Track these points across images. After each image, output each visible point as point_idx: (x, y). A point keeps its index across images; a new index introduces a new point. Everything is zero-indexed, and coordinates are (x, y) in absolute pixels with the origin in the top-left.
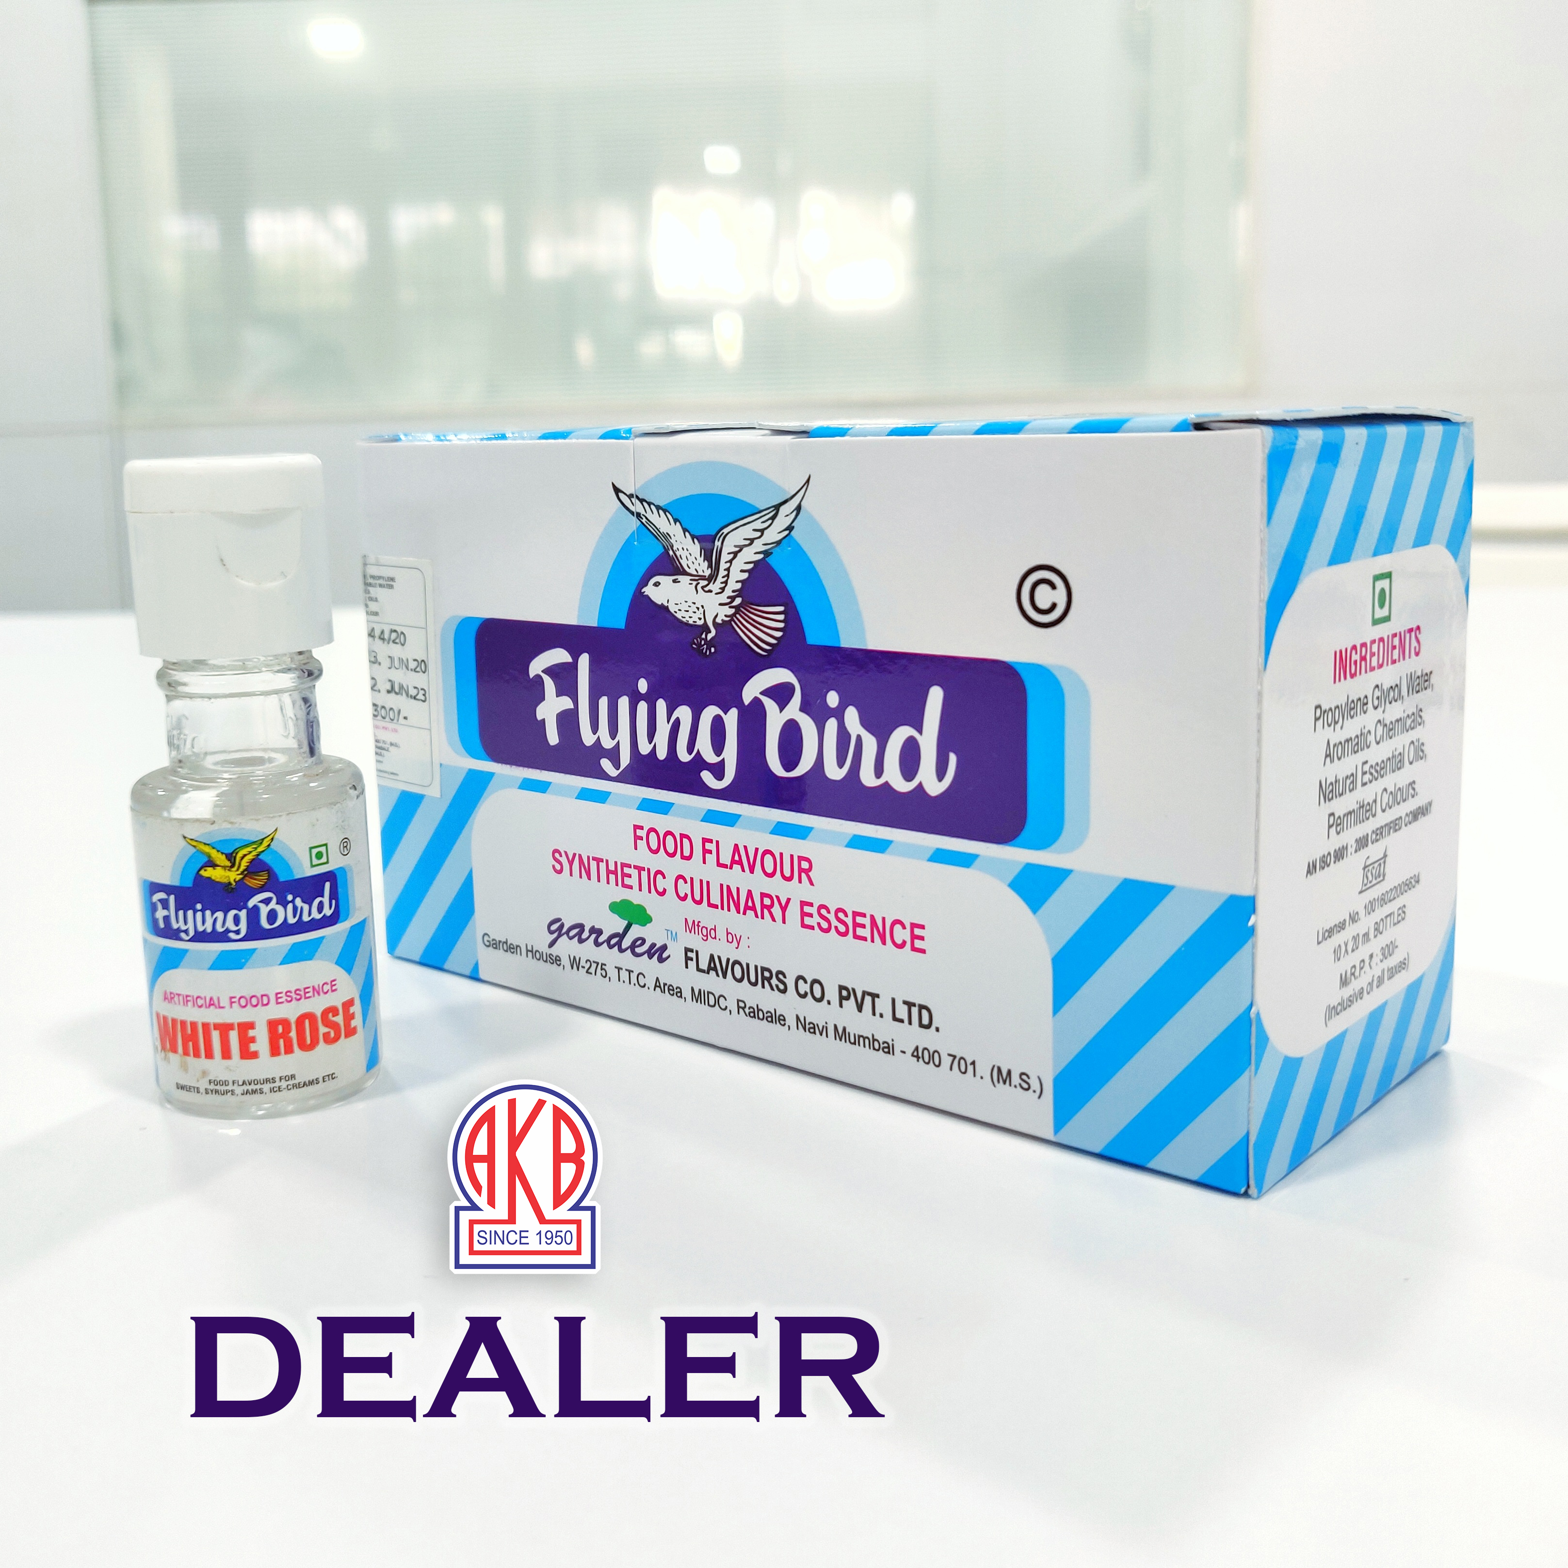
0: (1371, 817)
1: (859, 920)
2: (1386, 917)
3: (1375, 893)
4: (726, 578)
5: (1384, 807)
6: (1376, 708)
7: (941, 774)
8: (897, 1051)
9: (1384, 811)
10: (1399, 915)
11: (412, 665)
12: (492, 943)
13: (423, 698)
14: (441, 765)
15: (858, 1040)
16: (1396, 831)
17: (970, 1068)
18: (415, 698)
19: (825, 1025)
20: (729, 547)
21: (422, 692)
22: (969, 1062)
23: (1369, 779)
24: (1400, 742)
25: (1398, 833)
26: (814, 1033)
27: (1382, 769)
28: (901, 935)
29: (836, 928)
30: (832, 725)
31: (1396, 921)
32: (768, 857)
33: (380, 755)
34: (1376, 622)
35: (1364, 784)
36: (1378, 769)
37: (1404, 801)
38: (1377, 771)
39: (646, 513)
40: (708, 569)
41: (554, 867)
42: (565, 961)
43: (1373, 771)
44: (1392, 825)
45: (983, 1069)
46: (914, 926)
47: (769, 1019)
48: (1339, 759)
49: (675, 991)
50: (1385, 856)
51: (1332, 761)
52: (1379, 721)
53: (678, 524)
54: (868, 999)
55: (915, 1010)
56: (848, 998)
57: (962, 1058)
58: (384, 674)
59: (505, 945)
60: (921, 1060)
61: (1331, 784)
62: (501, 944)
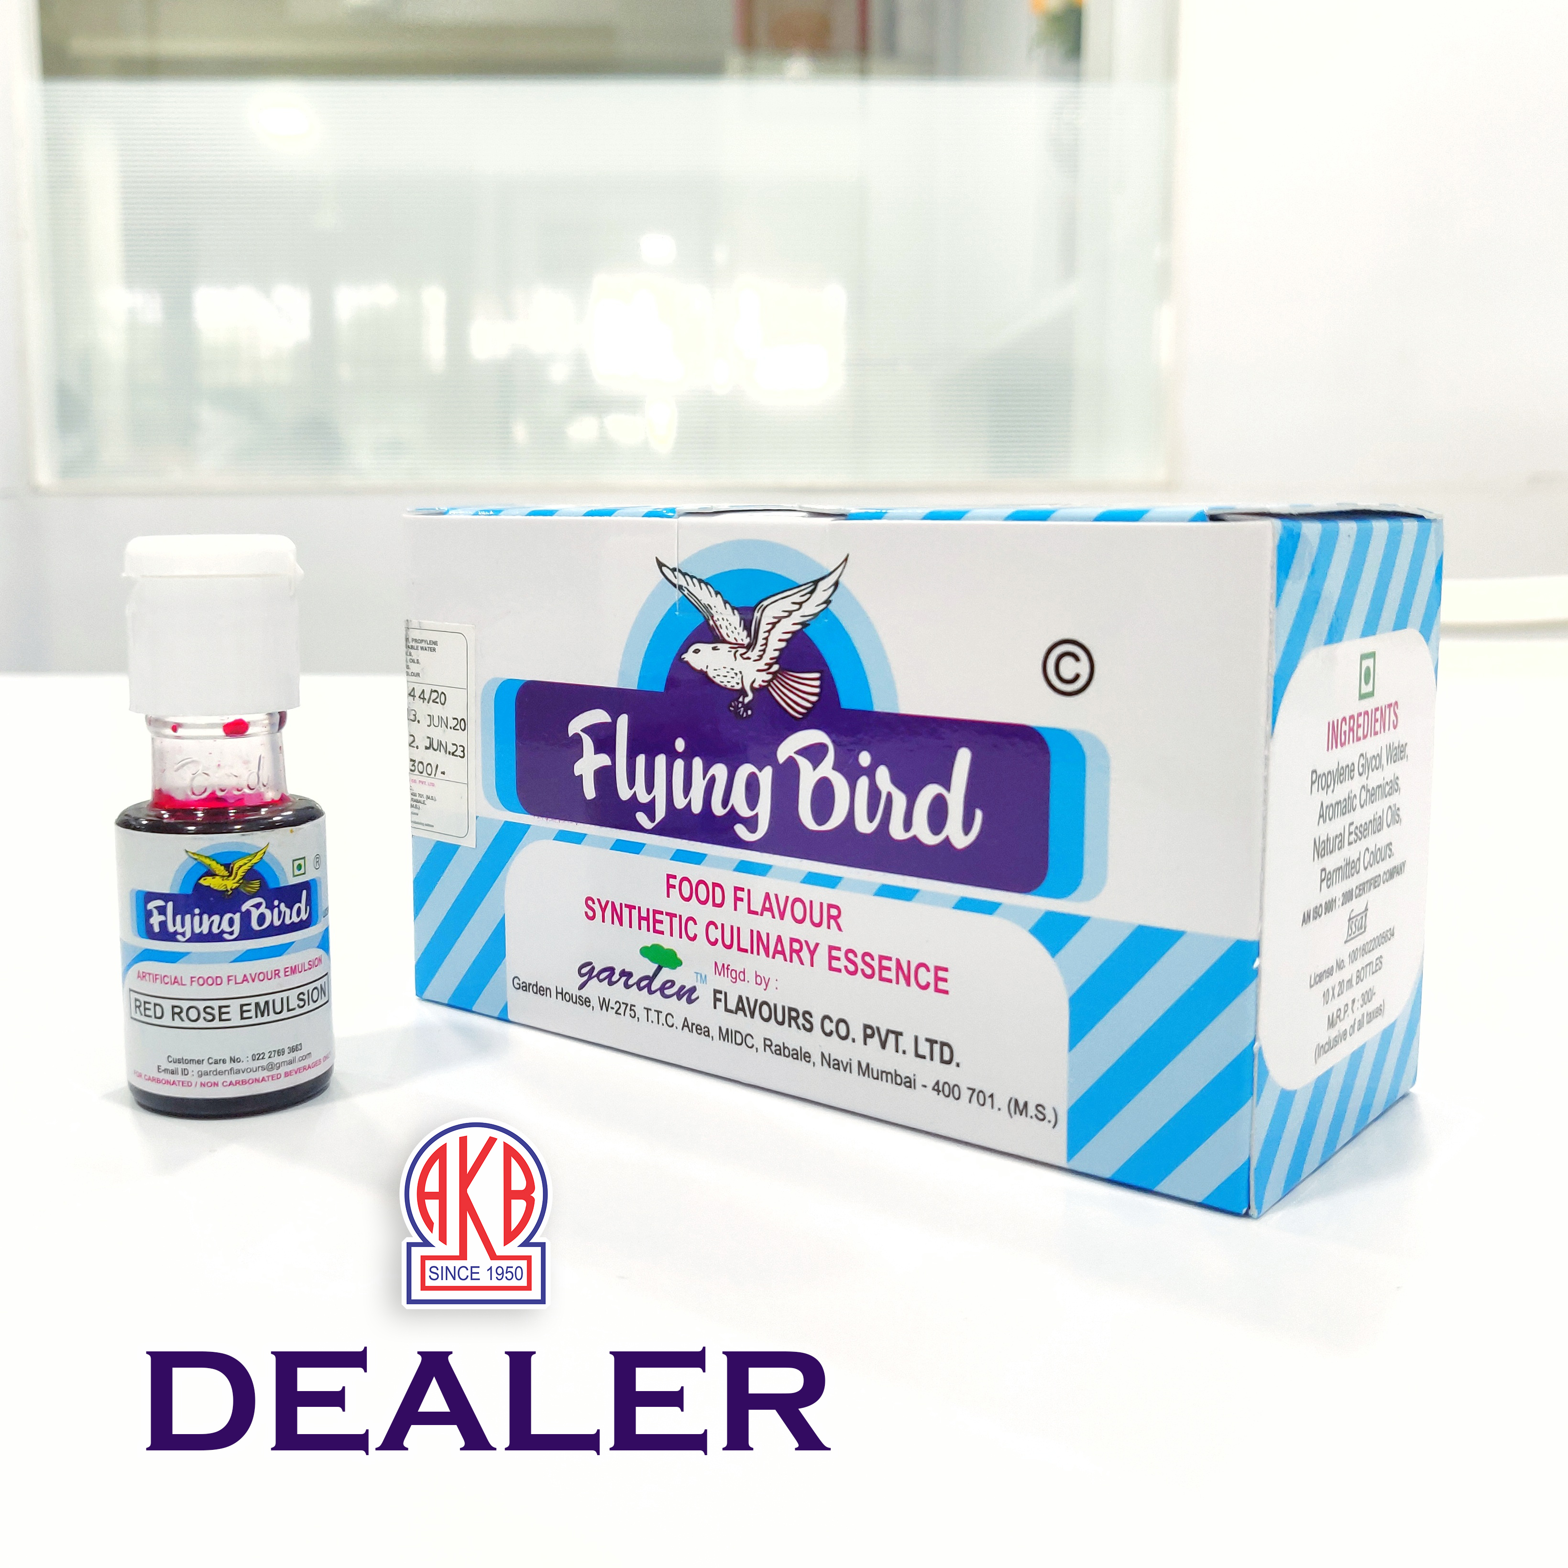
0: (1355, 873)
1: (885, 963)
2: (1367, 966)
3: (1357, 943)
4: (764, 647)
5: (1366, 865)
6: (1360, 775)
7: (967, 827)
8: (919, 1085)
9: (1366, 869)
10: (1376, 964)
11: (452, 723)
12: (521, 985)
13: (461, 754)
14: (477, 817)
15: (882, 1075)
16: (1375, 887)
17: (989, 1100)
18: (453, 754)
19: (849, 1061)
20: (767, 618)
21: (462, 749)
22: (988, 1094)
23: (1354, 839)
24: (1380, 806)
25: (1377, 888)
26: (839, 1069)
27: (1364, 830)
28: (925, 977)
29: (862, 970)
30: (863, 783)
31: (1373, 970)
32: (798, 905)
33: (416, 807)
34: (1362, 697)
35: (1350, 843)
36: (1361, 830)
37: (1382, 860)
38: (1359, 832)
39: (688, 585)
40: (746, 638)
41: (586, 914)
42: (595, 1002)
44: (1372, 882)
45: (1001, 1101)
46: (937, 969)
47: (795, 1056)
48: (1330, 820)
49: (703, 1030)
50: (1366, 909)
51: (1324, 821)
52: (1363, 787)
53: (719, 596)
54: (892, 1037)
55: (937, 1047)
56: (872, 1036)
57: (981, 1091)
58: (423, 732)
59: (535, 987)
60: (941, 1093)
61: (1324, 842)
62: (531, 987)
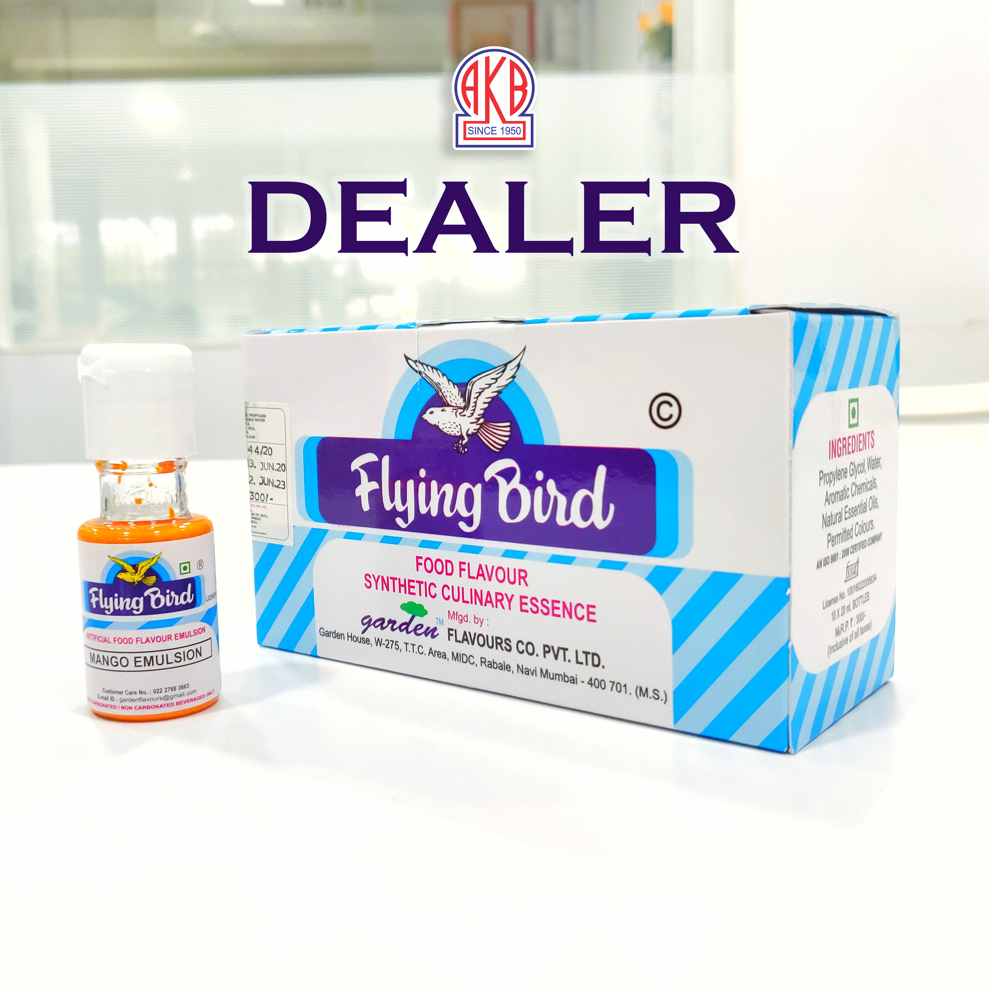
0: (850, 538)
1: (556, 605)
2: (859, 598)
3: (853, 582)
5: (857, 533)
6: (851, 476)
8: (579, 681)
9: (857, 535)
10: (866, 597)
11: (277, 467)
12: (325, 633)
13: (283, 487)
14: (294, 526)
15: (555, 677)
16: (863, 548)
17: (623, 689)
18: (278, 487)
19: (535, 669)
20: (476, 389)
21: (283, 483)
22: (623, 685)
23: (849, 516)
24: (865, 496)
25: (865, 549)
26: (528, 674)
27: (855, 511)
28: (581, 612)
29: (542, 610)
31: (864, 601)
32: (500, 571)
33: (255, 522)
34: (851, 426)
35: (846, 519)
36: (853, 511)
37: (867, 531)
38: (852, 512)
40: (463, 403)
41: (366, 584)
42: (373, 641)
43: (851, 512)
44: (861, 544)
45: (631, 689)
46: (589, 606)
47: (501, 668)
48: (833, 503)
49: (442, 655)
50: (858, 562)
51: (829, 504)
52: (853, 483)
53: (445, 377)
54: (561, 652)
55: (590, 657)
56: (549, 652)
58: (258, 474)
59: (334, 634)
60: (593, 686)
61: (829, 517)
62: (331, 634)
